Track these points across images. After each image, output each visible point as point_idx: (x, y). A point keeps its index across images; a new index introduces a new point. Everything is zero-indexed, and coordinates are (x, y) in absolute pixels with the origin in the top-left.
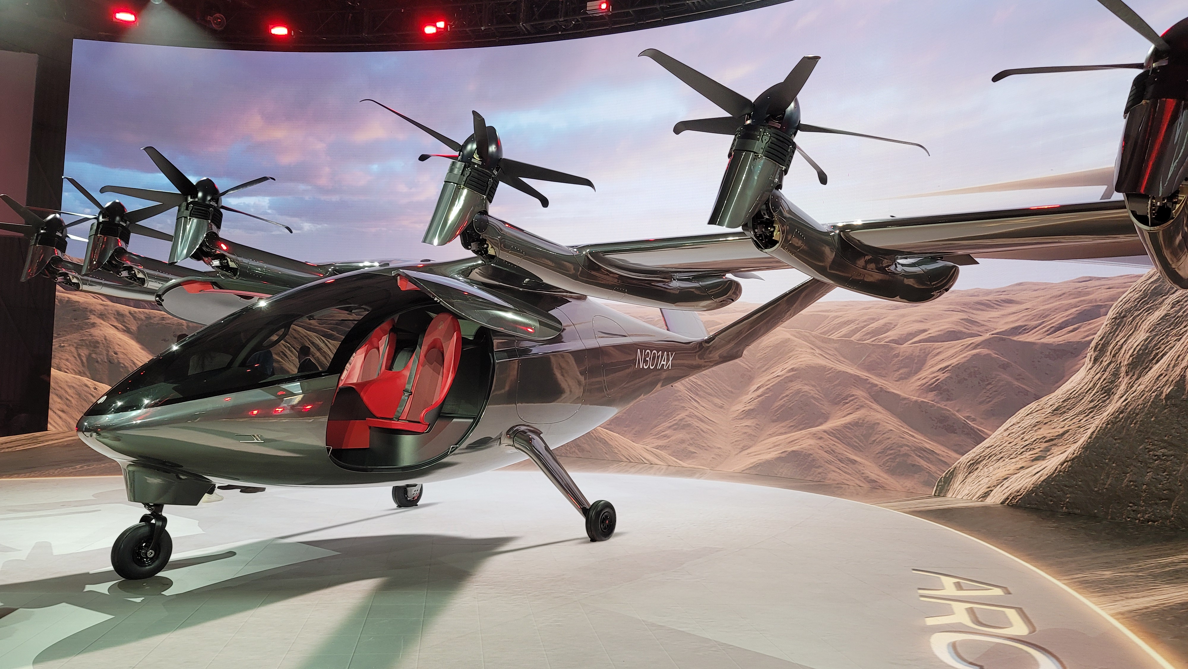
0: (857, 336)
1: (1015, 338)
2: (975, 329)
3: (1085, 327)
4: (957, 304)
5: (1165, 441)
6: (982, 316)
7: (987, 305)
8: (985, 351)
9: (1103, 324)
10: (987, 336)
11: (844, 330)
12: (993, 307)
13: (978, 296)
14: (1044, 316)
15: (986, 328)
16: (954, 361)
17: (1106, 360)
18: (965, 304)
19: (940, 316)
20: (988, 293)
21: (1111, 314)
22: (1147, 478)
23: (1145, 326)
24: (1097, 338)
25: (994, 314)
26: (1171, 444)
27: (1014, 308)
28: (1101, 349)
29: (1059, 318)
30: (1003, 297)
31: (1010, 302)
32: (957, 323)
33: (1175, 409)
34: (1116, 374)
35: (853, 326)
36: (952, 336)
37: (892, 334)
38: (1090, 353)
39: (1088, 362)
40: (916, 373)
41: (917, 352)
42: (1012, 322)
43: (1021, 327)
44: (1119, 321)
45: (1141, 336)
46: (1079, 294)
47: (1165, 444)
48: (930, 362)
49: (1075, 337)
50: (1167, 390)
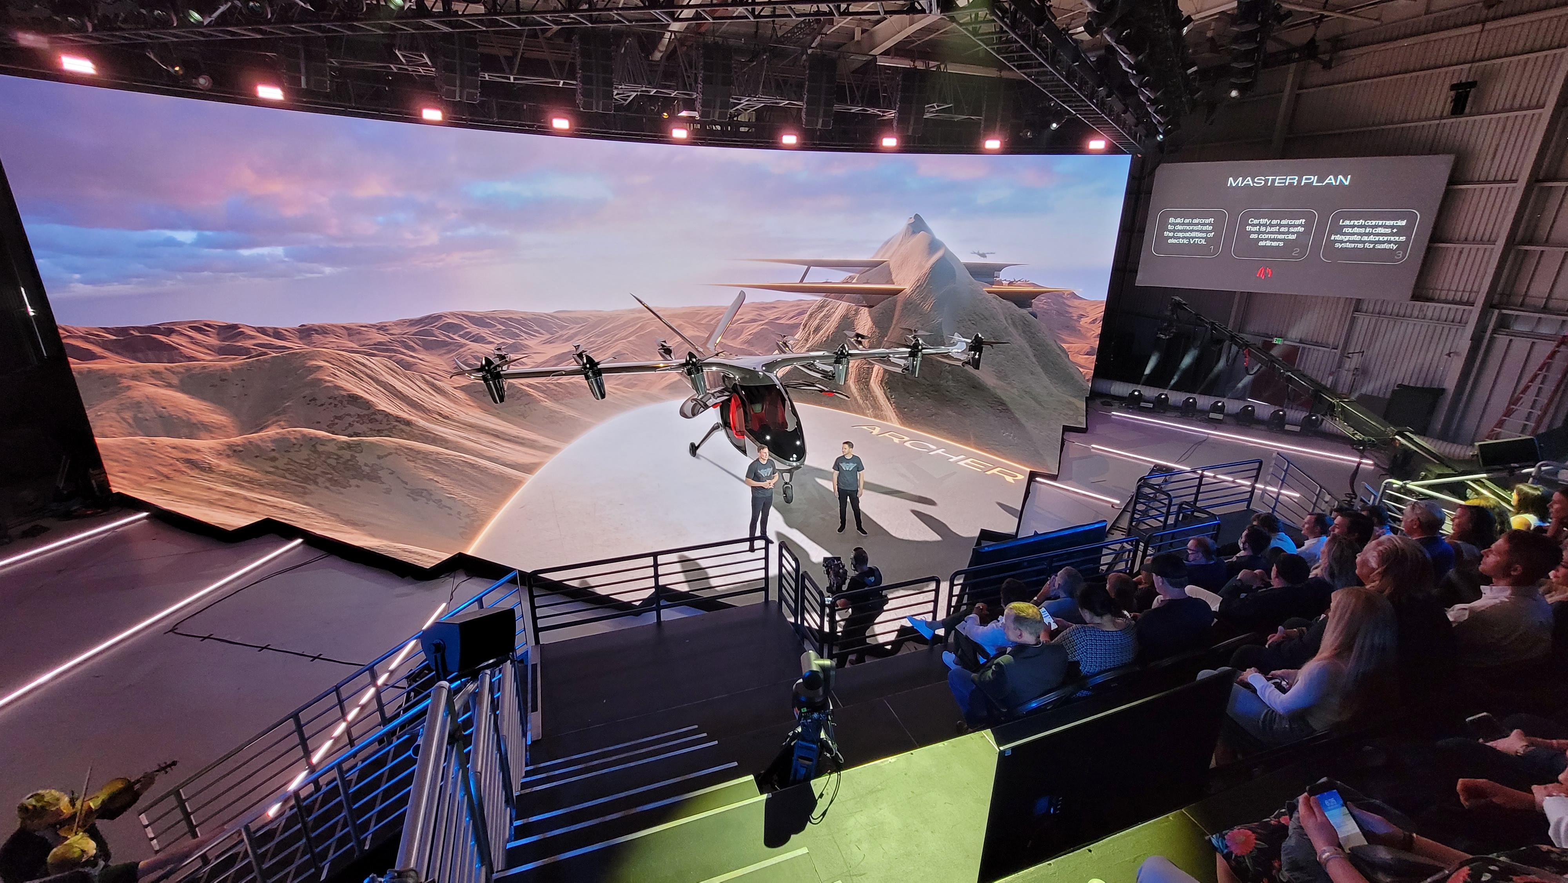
1: (777, 322)
2: (762, 318)
3: (801, 317)
4: (755, 307)
6: (764, 313)
7: (766, 309)
8: (766, 327)
9: (806, 316)
10: (767, 321)
11: (708, 319)
12: (768, 309)
13: (764, 305)
14: (787, 313)
15: (766, 317)
16: (754, 331)
17: (806, 329)
18: (758, 308)
19: (748, 313)
20: (767, 303)
21: (808, 313)
23: (819, 318)
24: (804, 321)
25: (769, 312)
27: (776, 310)
28: (805, 326)
29: (792, 314)
30: (773, 305)
31: (775, 307)
32: (755, 316)
34: (809, 334)
35: (711, 317)
36: (754, 321)
38: (802, 327)
39: (801, 330)
40: (740, 336)
41: (739, 328)
42: (775, 315)
43: (779, 317)
44: (811, 315)
45: (817, 321)
46: (798, 306)
48: (744, 332)
49: (796, 321)
50: (824, 339)
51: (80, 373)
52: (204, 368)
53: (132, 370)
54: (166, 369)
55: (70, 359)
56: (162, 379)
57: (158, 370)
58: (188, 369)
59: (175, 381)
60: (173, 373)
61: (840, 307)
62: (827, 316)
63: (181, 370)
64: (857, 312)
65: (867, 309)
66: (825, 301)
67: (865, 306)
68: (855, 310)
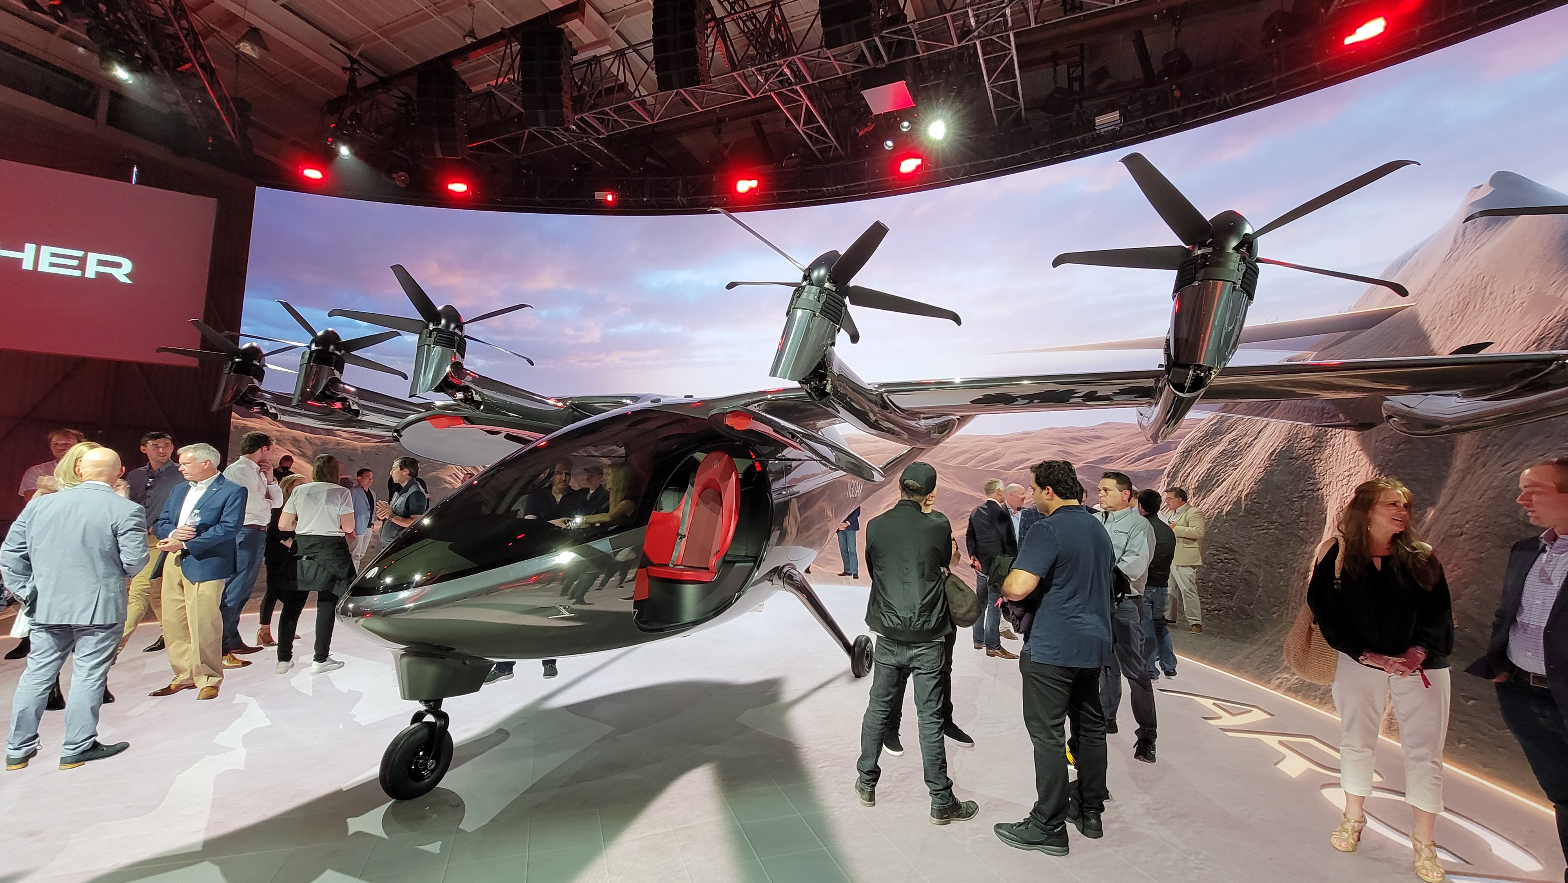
0: (972, 463)
3: (1159, 459)
4: (1056, 438)
5: (1227, 548)
6: (1075, 449)
7: (1080, 440)
9: (1174, 456)
11: (961, 459)
12: (1084, 442)
13: (1072, 432)
14: (1126, 449)
15: (1079, 458)
18: (1061, 439)
19: (1040, 449)
20: (1081, 430)
21: (1180, 448)
22: (1212, 577)
23: (1208, 458)
24: (1169, 467)
25: (1085, 447)
26: (1232, 550)
27: (1101, 443)
28: (1173, 476)
29: (1138, 451)
30: (1093, 434)
31: (1099, 438)
33: (1234, 523)
35: (968, 455)
37: (1001, 462)
38: (1164, 479)
42: (1100, 454)
43: (1108, 457)
44: (1187, 454)
45: (1204, 466)
47: (1226, 551)
49: (1151, 466)
50: (1227, 509)
51: (235, 427)
52: (338, 444)
53: (278, 433)
54: (306, 439)
55: (233, 414)
56: (299, 447)
57: (299, 438)
58: (324, 443)
59: (309, 453)
60: (310, 443)
61: (1267, 432)
62: (1231, 455)
63: (318, 442)
64: (1319, 442)
65: (1351, 435)
66: (1222, 421)
67: (1345, 427)
68: (1314, 438)
